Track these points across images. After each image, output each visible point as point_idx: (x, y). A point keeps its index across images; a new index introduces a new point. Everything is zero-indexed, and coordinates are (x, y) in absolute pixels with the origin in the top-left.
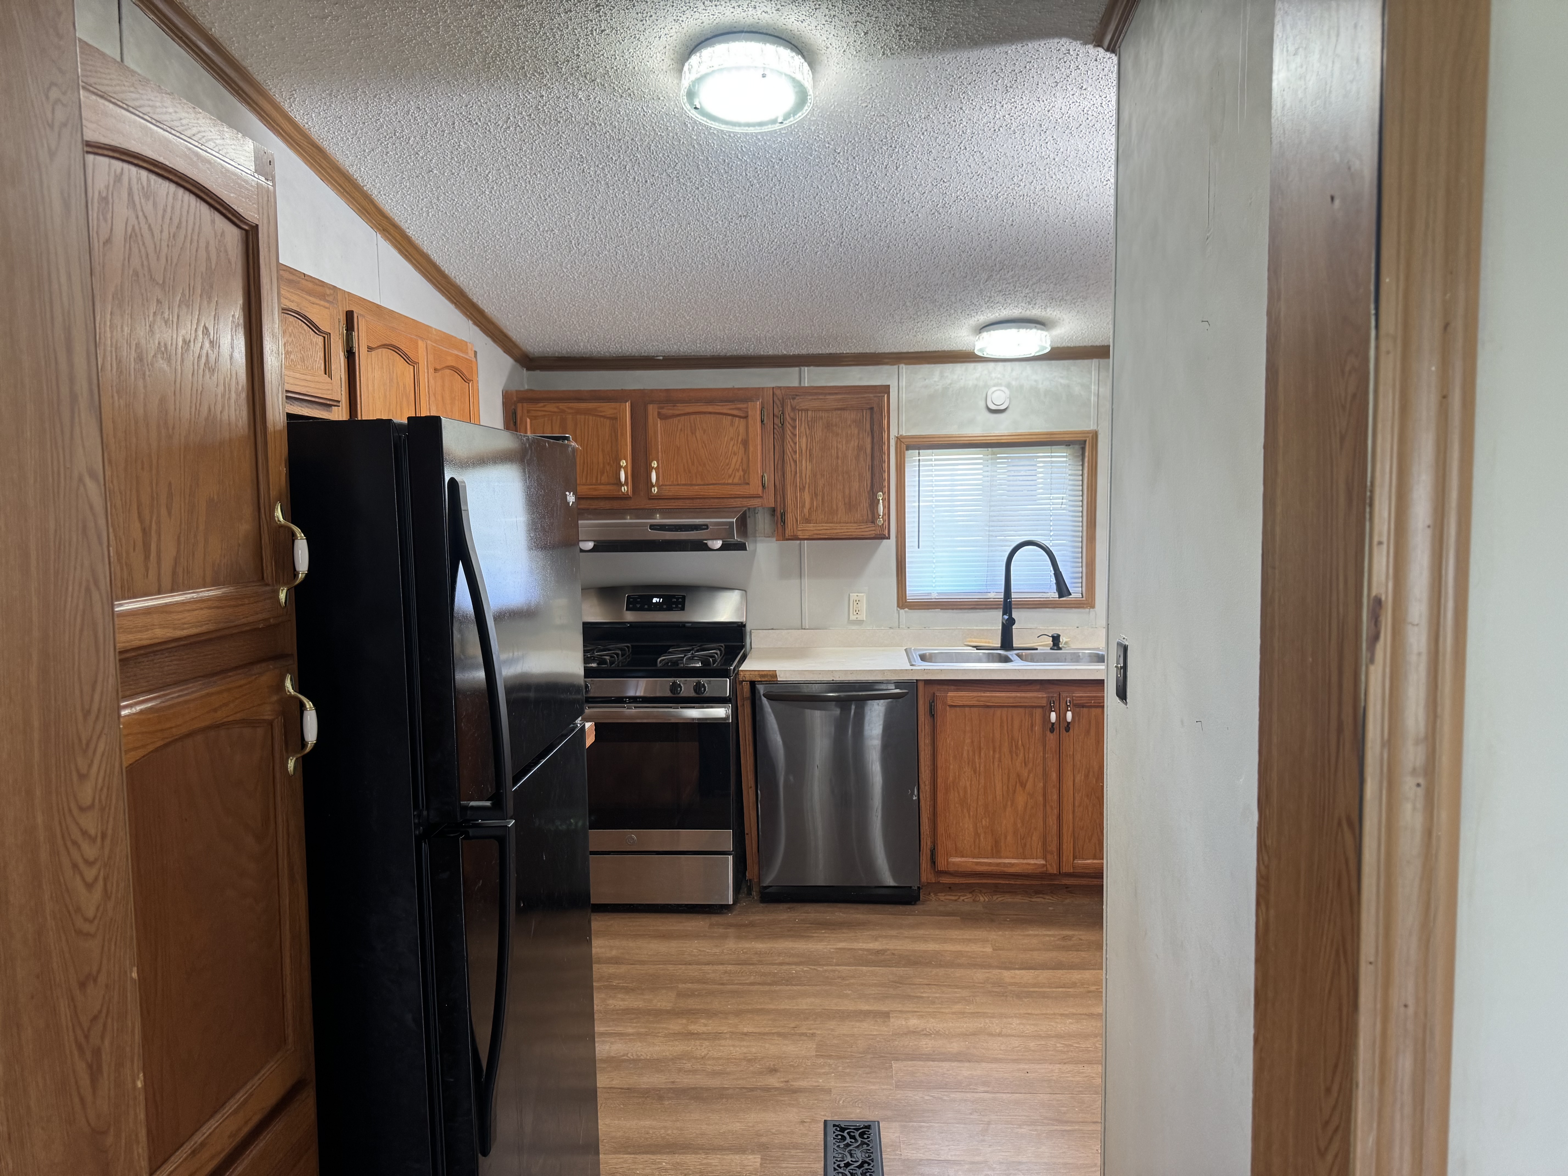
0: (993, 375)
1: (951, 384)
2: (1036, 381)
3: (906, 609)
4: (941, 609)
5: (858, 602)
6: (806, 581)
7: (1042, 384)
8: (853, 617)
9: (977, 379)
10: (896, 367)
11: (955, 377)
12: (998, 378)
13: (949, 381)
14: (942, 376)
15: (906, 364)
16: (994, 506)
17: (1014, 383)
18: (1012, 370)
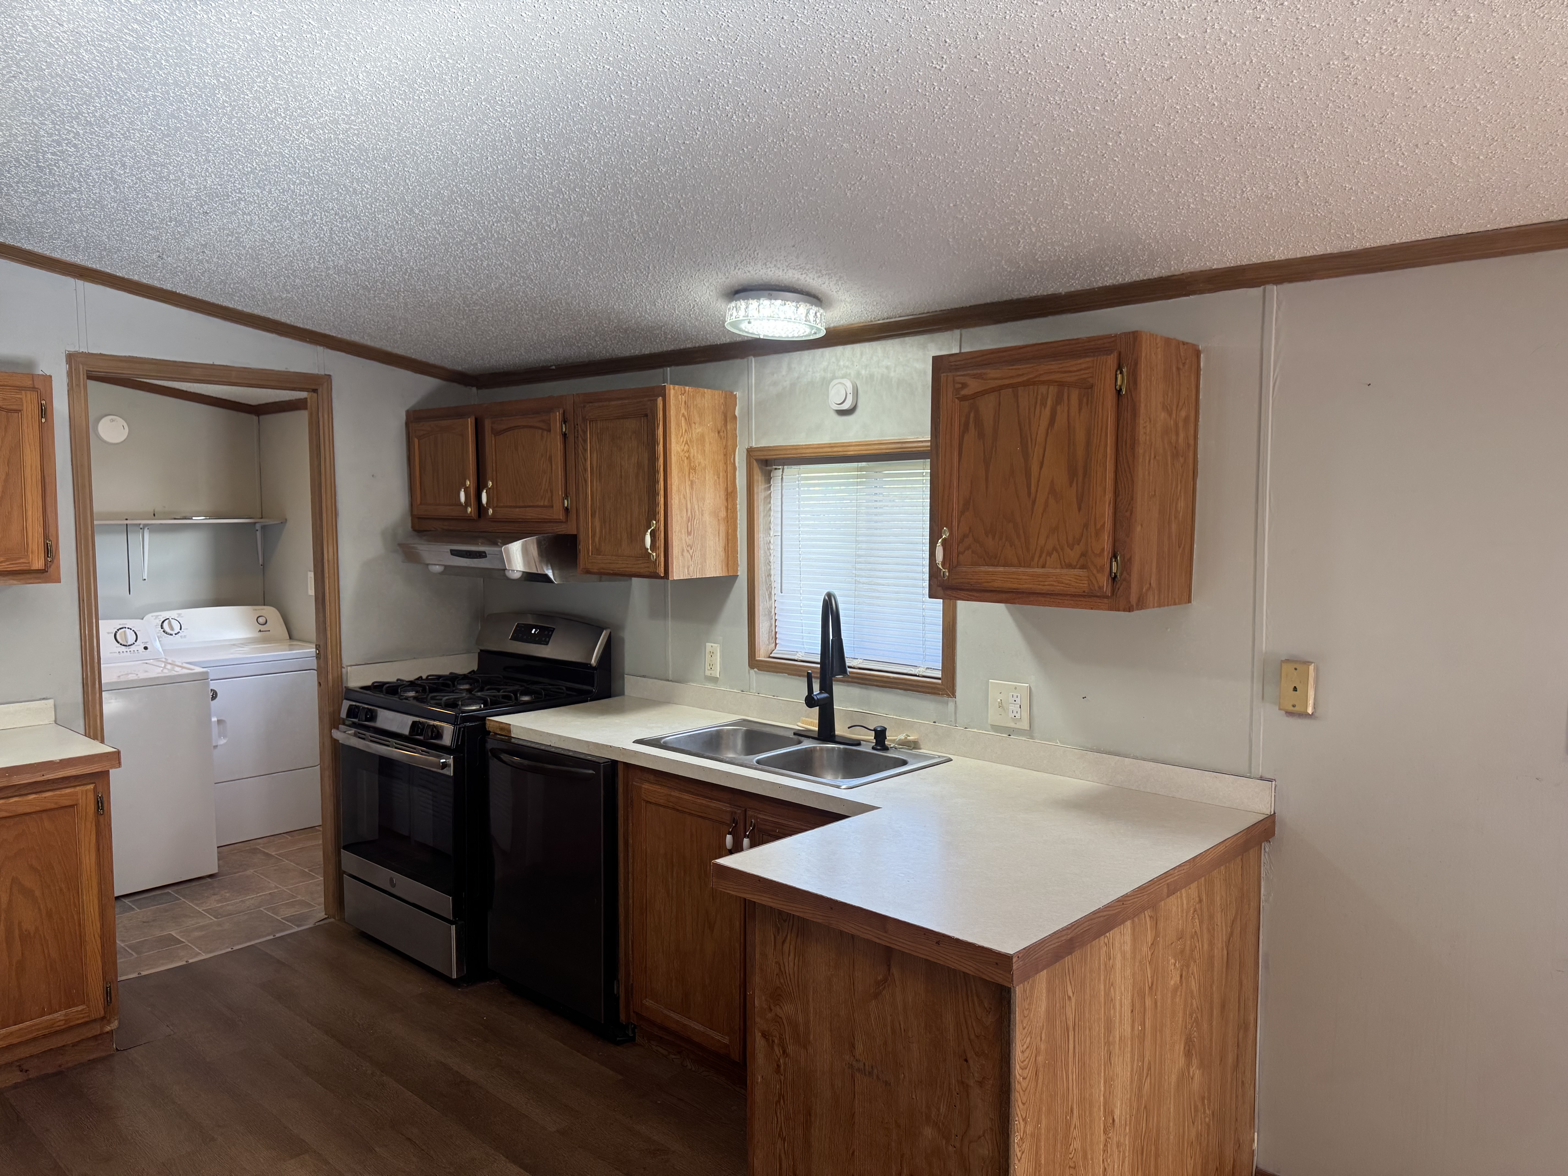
0: (841, 363)
1: (798, 378)
2: (887, 368)
3: (756, 670)
4: (789, 674)
5: (712, 654)
6: (670, 623)
7: (895, 371)
8: (708, 673)
9: (825, 370)
10: (746, 360)
11: (803, 368)
12: (847, 367)
13: (796, 375)
14: (790, 369)
15: (754, 356)
16: (862, 542)
17: (863, 372)
18: (862, 354)
